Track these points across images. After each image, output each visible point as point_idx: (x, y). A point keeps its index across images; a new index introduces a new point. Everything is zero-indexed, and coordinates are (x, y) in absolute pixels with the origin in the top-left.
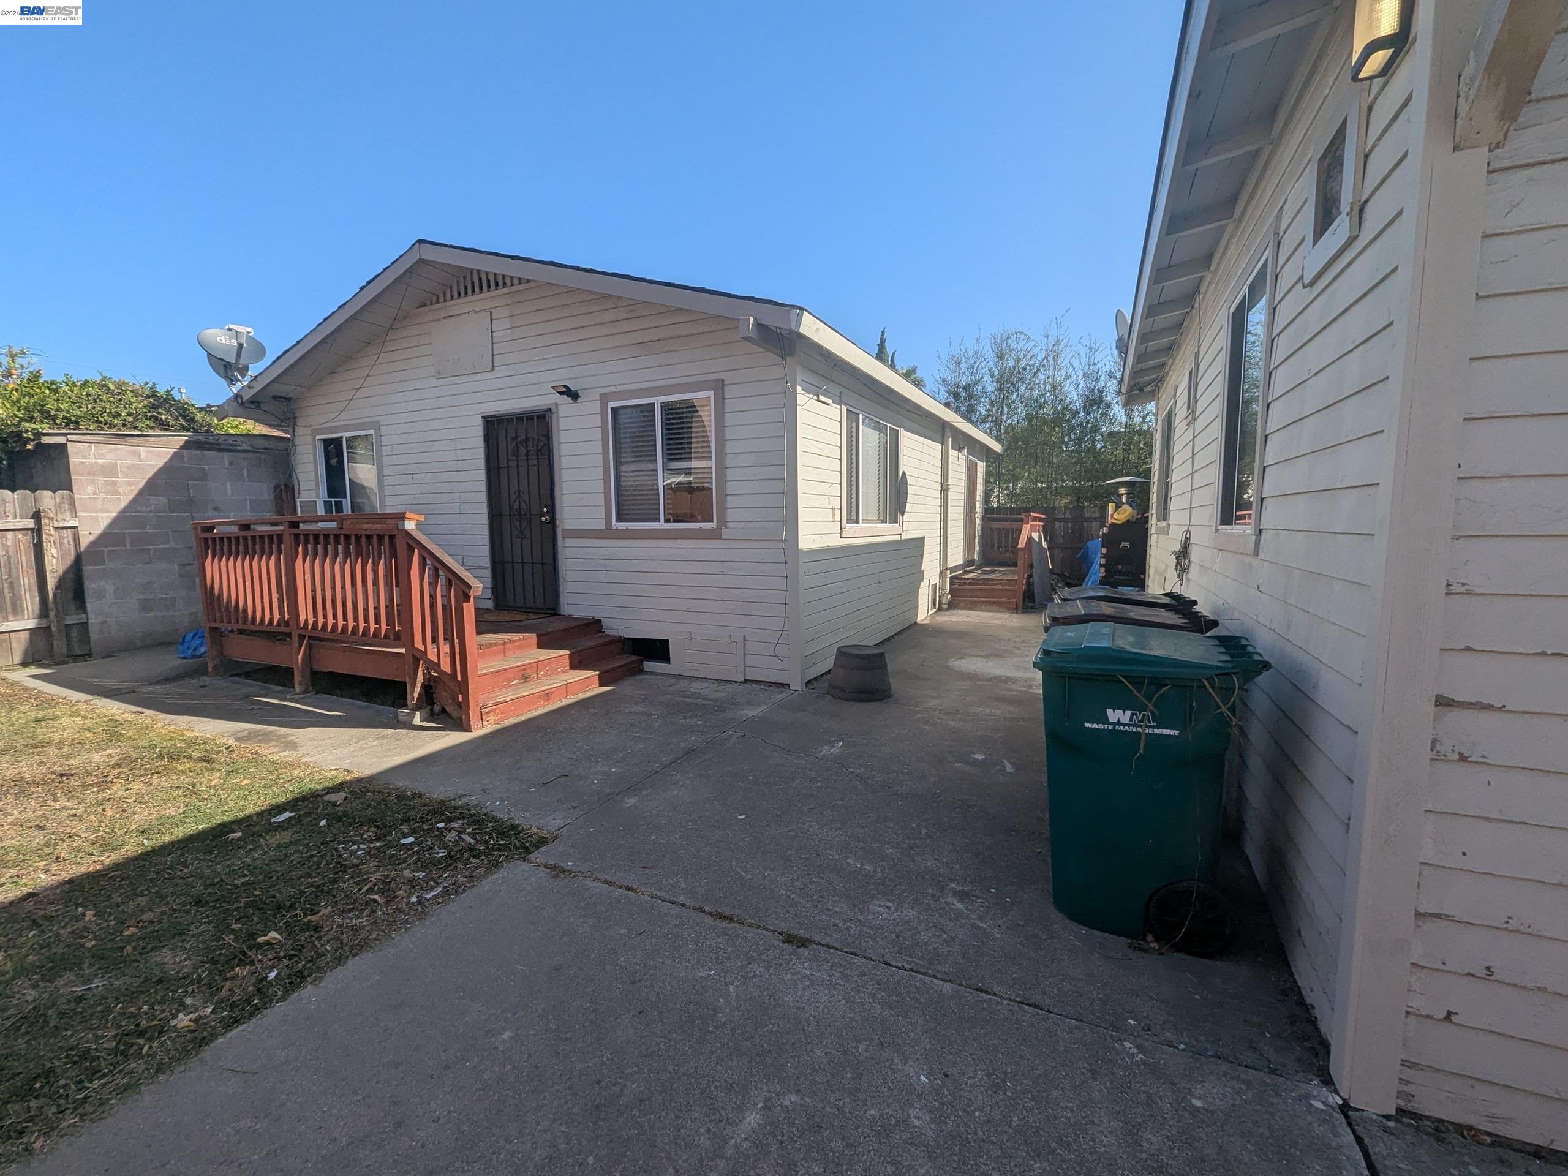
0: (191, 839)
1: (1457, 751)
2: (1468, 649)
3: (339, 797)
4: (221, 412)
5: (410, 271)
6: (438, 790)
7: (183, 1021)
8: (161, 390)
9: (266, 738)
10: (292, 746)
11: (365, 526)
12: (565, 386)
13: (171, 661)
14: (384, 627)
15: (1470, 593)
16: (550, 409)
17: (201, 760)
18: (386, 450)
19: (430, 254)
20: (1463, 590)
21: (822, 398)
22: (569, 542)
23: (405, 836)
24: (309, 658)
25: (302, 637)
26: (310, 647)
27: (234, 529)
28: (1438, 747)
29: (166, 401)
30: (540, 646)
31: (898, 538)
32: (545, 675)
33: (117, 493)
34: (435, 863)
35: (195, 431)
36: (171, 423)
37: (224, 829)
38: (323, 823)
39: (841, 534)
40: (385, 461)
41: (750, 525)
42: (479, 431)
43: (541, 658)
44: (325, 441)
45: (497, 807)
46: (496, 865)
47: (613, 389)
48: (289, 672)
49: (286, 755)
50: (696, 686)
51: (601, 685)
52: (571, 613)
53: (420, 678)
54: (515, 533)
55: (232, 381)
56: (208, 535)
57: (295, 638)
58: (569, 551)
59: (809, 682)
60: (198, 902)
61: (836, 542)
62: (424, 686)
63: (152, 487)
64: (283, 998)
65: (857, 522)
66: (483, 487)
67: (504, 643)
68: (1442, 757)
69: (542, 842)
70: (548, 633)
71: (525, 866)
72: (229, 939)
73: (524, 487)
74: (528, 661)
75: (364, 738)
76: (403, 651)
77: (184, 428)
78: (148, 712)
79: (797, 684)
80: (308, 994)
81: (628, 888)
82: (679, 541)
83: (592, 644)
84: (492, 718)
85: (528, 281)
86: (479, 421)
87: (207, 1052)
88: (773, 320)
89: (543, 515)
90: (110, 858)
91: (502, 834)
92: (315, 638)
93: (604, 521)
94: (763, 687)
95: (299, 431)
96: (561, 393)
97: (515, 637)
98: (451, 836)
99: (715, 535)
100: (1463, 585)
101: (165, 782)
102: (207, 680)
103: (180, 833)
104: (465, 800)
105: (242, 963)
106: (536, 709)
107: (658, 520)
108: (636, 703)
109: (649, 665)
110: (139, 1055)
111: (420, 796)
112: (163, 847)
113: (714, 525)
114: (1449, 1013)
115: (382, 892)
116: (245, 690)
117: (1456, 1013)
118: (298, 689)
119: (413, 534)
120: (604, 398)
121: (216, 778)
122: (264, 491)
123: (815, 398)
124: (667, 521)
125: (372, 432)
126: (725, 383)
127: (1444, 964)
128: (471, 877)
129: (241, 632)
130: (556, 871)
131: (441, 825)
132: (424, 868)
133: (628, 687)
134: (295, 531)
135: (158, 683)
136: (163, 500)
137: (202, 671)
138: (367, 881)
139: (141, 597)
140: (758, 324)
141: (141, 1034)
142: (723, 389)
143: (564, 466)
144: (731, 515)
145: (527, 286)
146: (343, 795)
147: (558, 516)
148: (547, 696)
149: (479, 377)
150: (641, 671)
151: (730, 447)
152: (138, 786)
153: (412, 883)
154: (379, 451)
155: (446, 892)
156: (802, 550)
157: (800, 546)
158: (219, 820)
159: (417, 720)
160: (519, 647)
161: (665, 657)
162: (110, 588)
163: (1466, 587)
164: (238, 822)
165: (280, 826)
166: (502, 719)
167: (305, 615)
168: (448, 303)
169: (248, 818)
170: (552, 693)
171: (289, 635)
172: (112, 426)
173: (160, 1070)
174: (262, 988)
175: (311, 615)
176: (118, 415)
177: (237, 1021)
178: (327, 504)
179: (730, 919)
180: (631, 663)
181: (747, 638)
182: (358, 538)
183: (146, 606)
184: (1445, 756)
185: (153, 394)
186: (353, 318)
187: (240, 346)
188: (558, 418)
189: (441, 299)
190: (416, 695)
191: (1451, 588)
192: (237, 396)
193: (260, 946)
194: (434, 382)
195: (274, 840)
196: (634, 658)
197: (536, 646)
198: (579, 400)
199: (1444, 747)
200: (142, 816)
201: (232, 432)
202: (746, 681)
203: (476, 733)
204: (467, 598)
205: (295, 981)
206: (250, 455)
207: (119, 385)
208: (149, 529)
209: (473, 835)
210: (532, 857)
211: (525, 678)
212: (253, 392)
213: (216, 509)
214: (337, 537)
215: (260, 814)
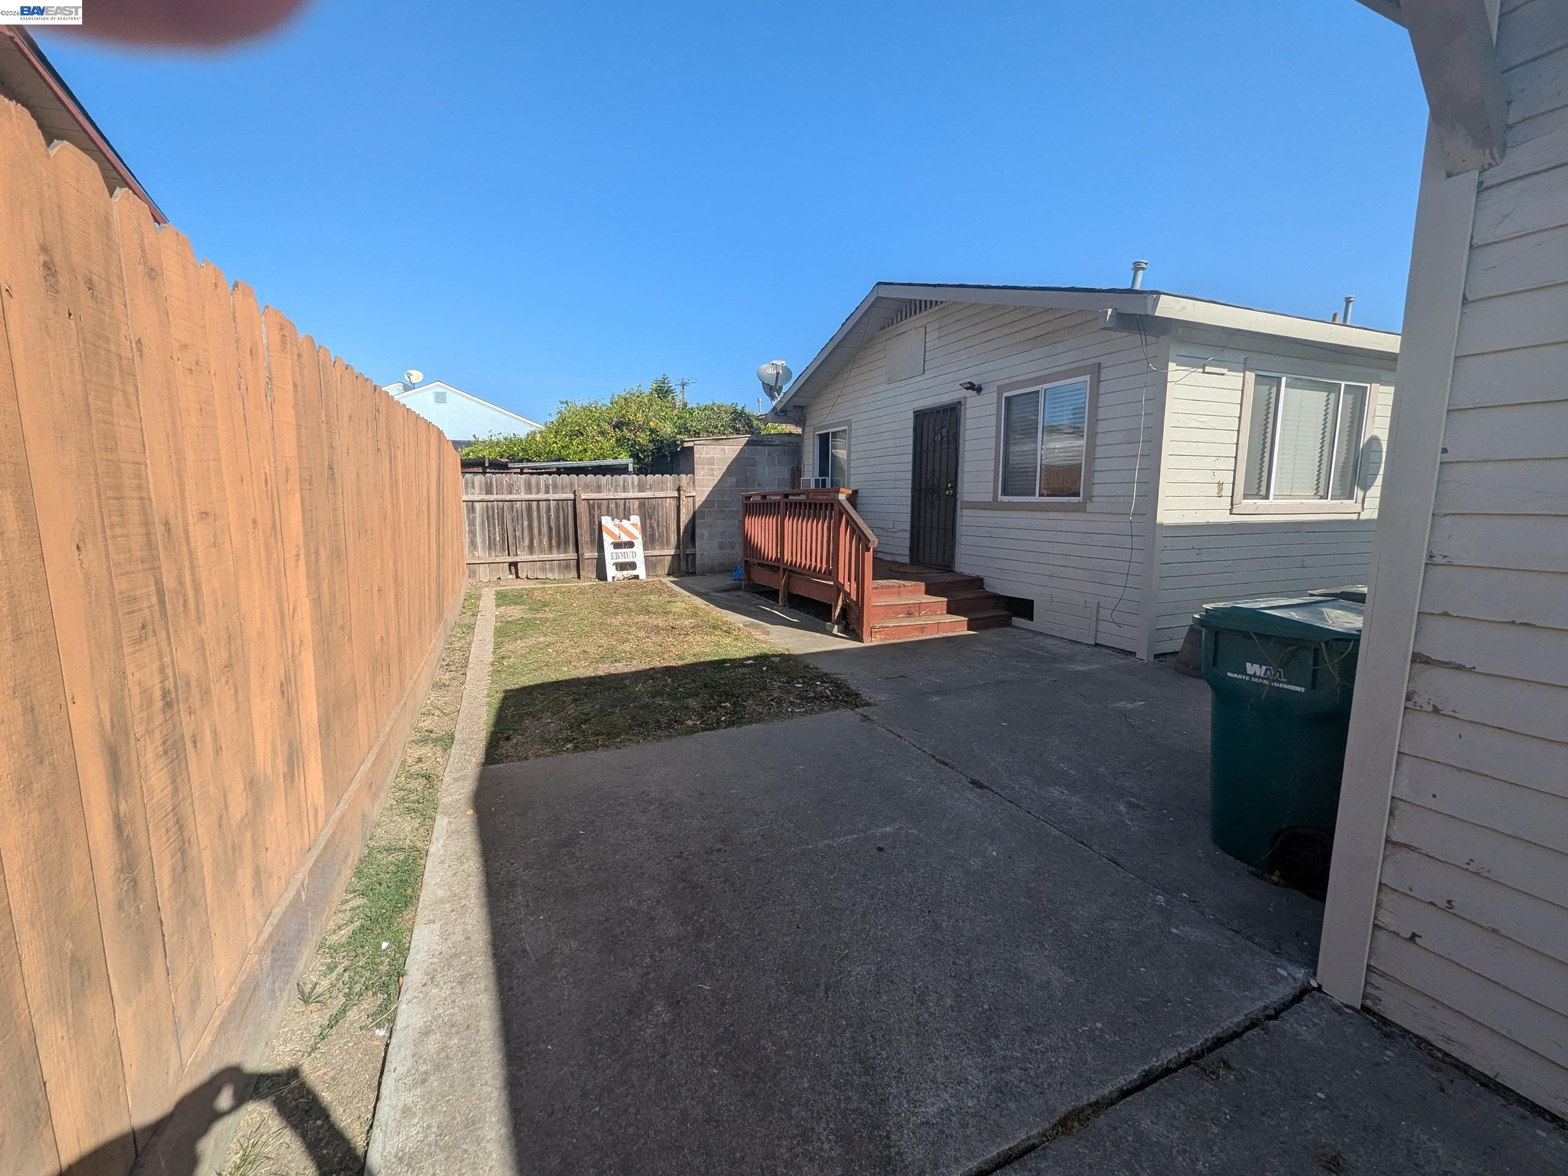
0: (711, 662)
1: (1431, 703)
2: (1446, 614)
3: (777, 660)
4: (765, 420)
5: (872, 306)
6: (826, 668)
7: (690, 723)
8: (739, 408)
9: (757, 627)
10: (767, 633)
11: (820, 497)
12: (969, 383)
13: (728, 581)
14: (824, 566)
15: (1450, 565)
16: (960, 402)
17: (725, 631)
18: (853, 441)
19: (884, 292)
20: (1444, 561)
21: (1208, 369)
22: (965, 512)
23: (799, 683)
24: (787, 584)
25: (785, 570)
26: (789, 576)
27: (759, 498)
28: (1416, 698)
29: (740, 415)
30: (927, 592)
31: (1355, 517)
32: (924, 615)
33: (713, 475)
34: (807, 699)
35: (752, 433)
36: (741, 429)
37: (724, 661)
38: (765, 669)
39: (1231, 510)
40: (853, 449)
41: (1113, 499)
42: (910, 424)
43: (923, 601)
44: (820, 435)
45: (853, 684)
46: (836, 708)
47: (1007, 381)
48: (777, 592)
49: (762, 637)
50: (1048, 642)
51: (969, 629)
52: (962, 571)
53: (840, 603)
54: (928, 503)
55: (773, 398)
56: (748, 502)
57: (781, 571)
58: (966, 520)
59: (1156, 656)
60: (706, 686)
61: (1224, 517)
62: (842, 608)
63: (729, 471)
64: (725, 728)
65: (1267, 497)
66: (910, 467)
67: (899, 587)
68: (1418, 708)
69: (868, 704)
70: (935, 583)
71: (851, 712)
72: (712, 701)
73: (937, 467)
74: (912, 602)
75: (803, 636)
76: (832, 583)
77: (747, 432)
78: (712, 606)
79: (1143, 654)
80: (734, 730)
81: (899, 736)
82: (1051, 514)
83: (970, 596)
84: (878, 636)
85: (942, 302)
86: (911, 415)
87: (695, 736)
88: (1130, 306)
89: (947, 489)
90: (680, 663)
91: (848, 695)
92: (792, 571)
93: (991, 495)
94: (1110, 652)
95: (807, 429)
96: (967, 388)
97: (908, 583)
98: (819, 689)
99: (1080, 508)
100: (1445, 557)
101: (708, 638)
102: (741, 593)
103: (708, 659)
104: (839, 676)
105: (714, 711)
106: (911, 637)
107: (1033, 494)
108: (988, 645)
109: (1017, 621)
110: (673, 728)
111: (817, 669)
112: (700, 663)
113: (1080, 499)
114: (1414, 935)
115: (777, 703)
116: (757, 601)
117: (1420, 937)
118: (780, 604)
119: (843, 503)
120: (1000, 389)
121: (728, 640)
122: (786, 473)
123: (1201, 370)
124: (1041, 495)
125: (846, 427)
126: (1102, 366)
127: (1411, 890)
128: (821, 710)
129: (759, 564)
130: (865, 718)
131: (819, 683)
132: (801, 699)
133: (989, 635)
134: (786, 500)
135: (720, 591)
136: (733, 479)
137: (739, 588)
138: (772, 695)
139: (720, 540)
140: (1119, 314)
141: (676, 722)
142: (1099, 372)
143: (967, 448)
144: (1097, 490)
145: (943, 305)
146: (779, 659)
147: (959, 490)
148: (922, 629)
149: (914, 380)
150: (1008, 624)
151: (1101, 427)
152: (698, 638)
153: (792, 703)
154: (850, 441)
155: (806, 712)
156: (1161, 525)
157: (1159, 520)
158: (723, 657)
159: (835, 631)
160: (910, 591)
161: (1030, 617)
162: (706, 534)
163: (1446, 560)
164: (730, 660)
165: (746, 665)
166: (885, 639)
167: (787, 557)
168: (899, 324)
169: (735, 660)
170: (926, 628)
171: (779, 568)
172: (713, 433)
173: (679, 735)
174: (718, 721)
175: (790, 556)
176: (716, 427)
177: (707, 730)
178: (817, 481)
179: (946, 764)
180: (1002, 616)
181: (1102, 605)
182: (815, 504)
183: (722, 546)
184: (1421, 707)
185: (735, 412)
186: (837, 346)
187: (778, 374)
188: (965, 409)
189: (895, 321)
190: (837, 614)
191: (1435, 559)
192: (774, 408)
193: (722, 707)
194: (886, 387)
195: (741, 670)
196: (1007, 613)
197: (923, 592)
198: (982, 392)
199: (1421, 699)
200: (697, 649)
201: (773, 432)
202: (1096, 645)
203: (867, 643)
204: (868, 550)
205: (731, 724)
206: (779, 448)
207: (719, 407)
208: (726, 498)
209: (831, 691)
210: (857, 710)
211: (910, 614)
212: (782, 404)
213: (759, 485)
214: (805, 504)
215: (740, 659)
